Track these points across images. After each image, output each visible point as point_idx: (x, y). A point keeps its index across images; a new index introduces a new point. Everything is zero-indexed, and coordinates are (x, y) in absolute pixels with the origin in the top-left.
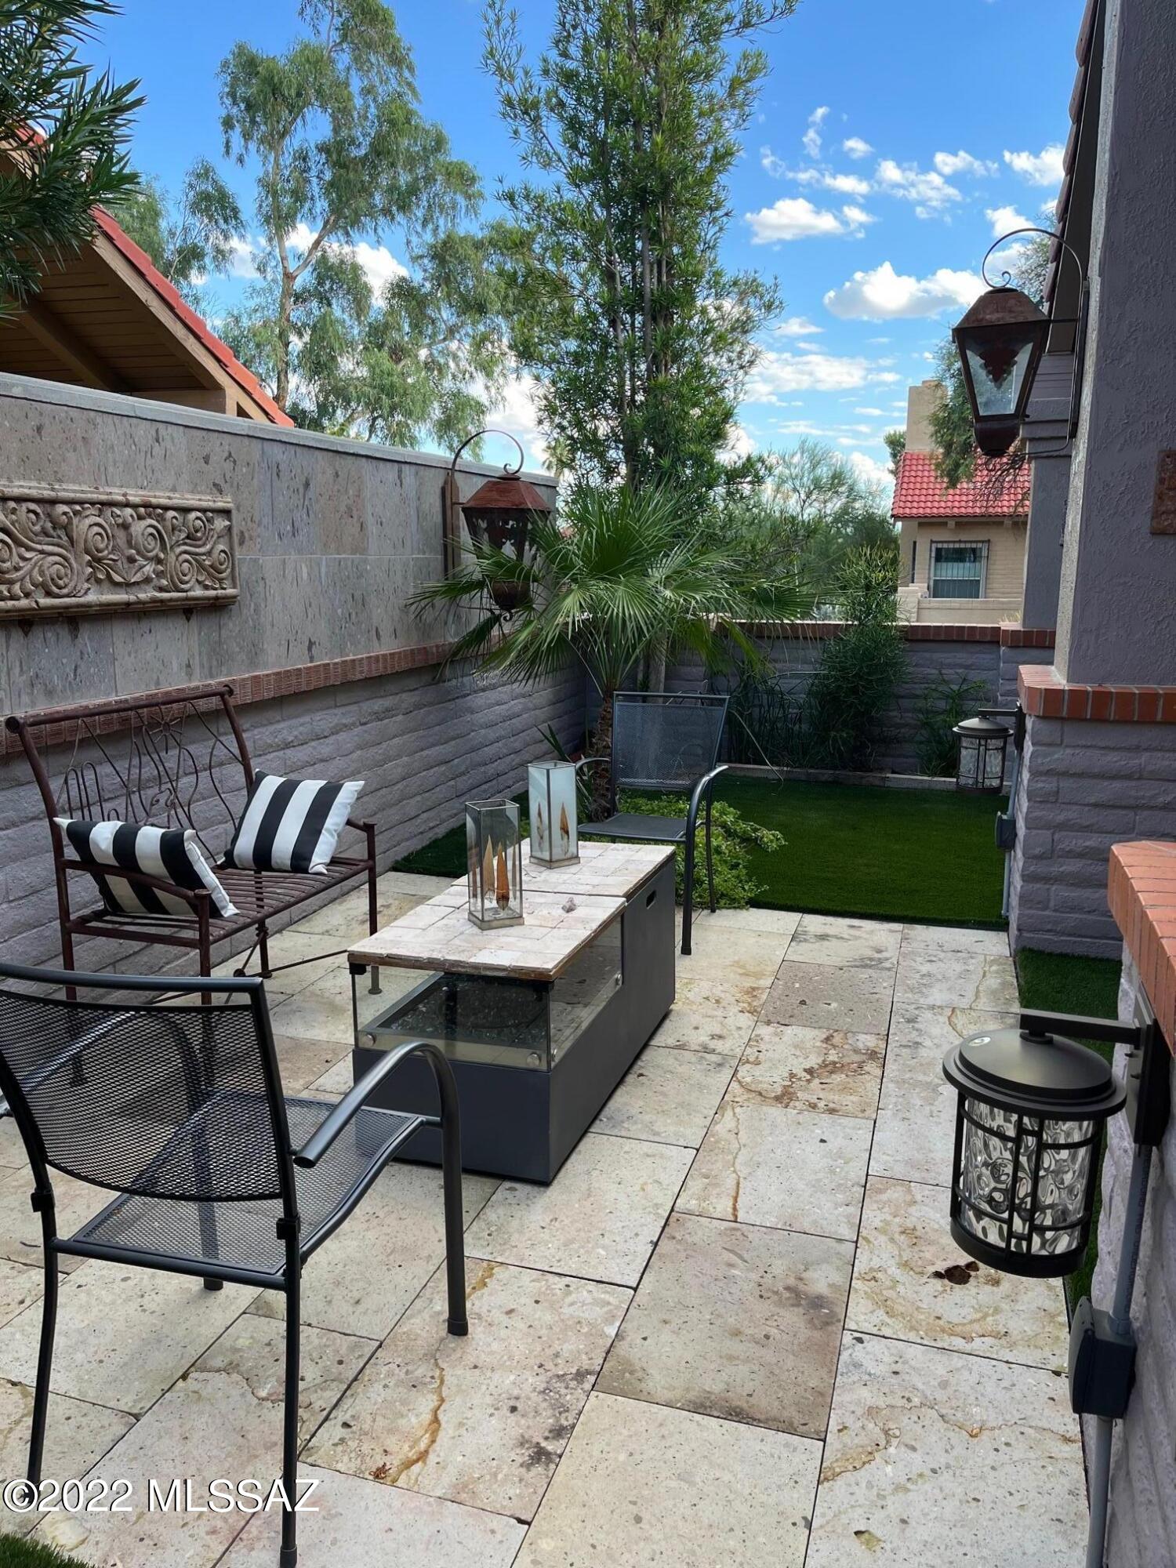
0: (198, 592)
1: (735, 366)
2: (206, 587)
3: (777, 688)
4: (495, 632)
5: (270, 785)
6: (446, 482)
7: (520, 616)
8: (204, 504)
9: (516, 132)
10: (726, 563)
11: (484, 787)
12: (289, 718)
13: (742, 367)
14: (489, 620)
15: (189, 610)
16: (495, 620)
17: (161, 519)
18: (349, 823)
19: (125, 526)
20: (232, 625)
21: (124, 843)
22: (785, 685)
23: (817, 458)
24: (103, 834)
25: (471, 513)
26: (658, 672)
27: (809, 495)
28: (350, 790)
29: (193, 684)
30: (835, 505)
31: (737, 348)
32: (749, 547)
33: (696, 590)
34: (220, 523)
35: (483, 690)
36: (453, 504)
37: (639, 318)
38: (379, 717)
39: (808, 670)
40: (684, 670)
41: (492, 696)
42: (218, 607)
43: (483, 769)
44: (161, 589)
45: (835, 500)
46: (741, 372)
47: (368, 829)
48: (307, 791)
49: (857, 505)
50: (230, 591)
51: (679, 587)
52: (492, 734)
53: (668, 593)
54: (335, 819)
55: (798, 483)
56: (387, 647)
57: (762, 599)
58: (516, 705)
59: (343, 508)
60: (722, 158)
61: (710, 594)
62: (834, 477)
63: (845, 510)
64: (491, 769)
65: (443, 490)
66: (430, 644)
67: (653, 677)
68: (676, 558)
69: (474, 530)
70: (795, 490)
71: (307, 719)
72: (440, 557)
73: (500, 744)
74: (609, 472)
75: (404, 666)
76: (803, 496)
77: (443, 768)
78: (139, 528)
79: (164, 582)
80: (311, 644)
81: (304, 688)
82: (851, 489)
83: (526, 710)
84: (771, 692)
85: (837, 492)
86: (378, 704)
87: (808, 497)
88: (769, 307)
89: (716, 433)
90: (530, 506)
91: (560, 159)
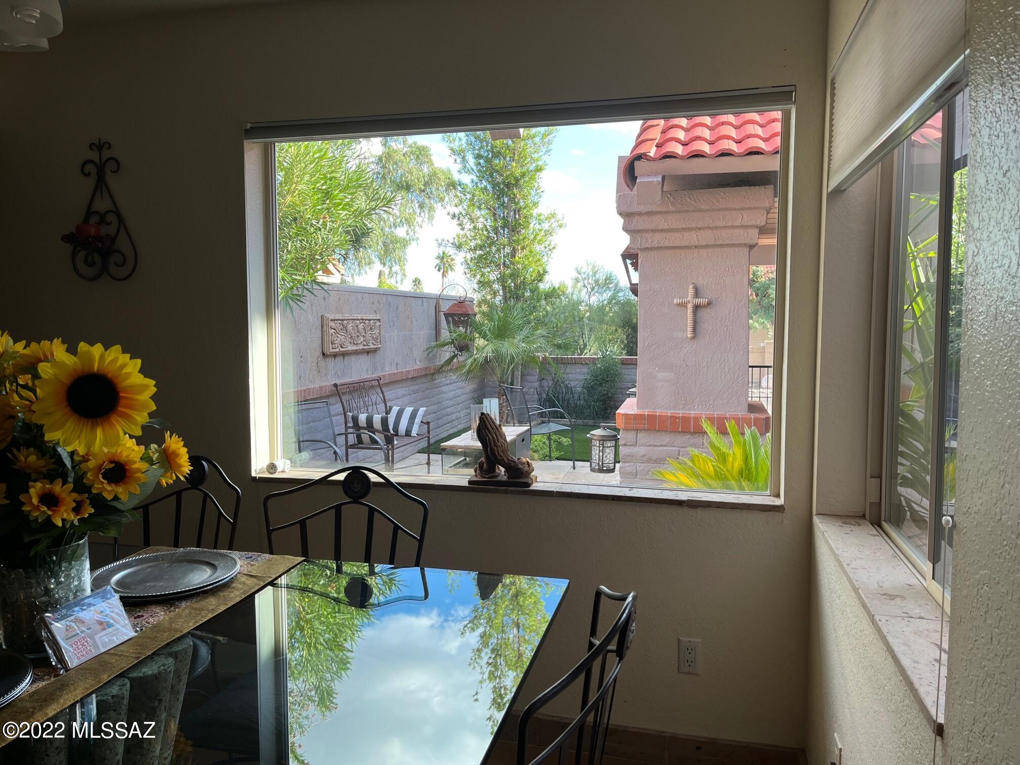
0: (372, 346)
1: (547, 249)
2: (374, 345)
3: (569, 385)
4: (455, 360)
5: (395, 410)
6: (436, 304)
7: (465, 354)
8: (375, 318)
9: (455, 161)
10: (544, 333)
11: (448, 425)
12: (390, 390)
13: (550, 250)
14: (453, 356)
15: (368, 352)
16: (455, 356)
17: (365, 323)
18: (421, 422)
19: (357, 326)
20: (378, 356)
21: (370, 421)
22: (573, 384)
23: (596, 269)
24: (363, 418)
25: (446, 315)
26: (517, 379)
27: (593, 289)
28: (422, 410)
29: (369, 377)
30: (607, 295)
31: (548, 243)
32: (555, 325)
33: (534, 343)
34: (378, 324)
35: (447, 385)
36: (439, 311)
37: (506, 230)
38: (415, 392)
39: (583, 377)
40: (529, 378)
41: (451, 387)
42: (375, 350)
43: (447, 417)
44: (364, 345)
45: (608, 292)
46: (550, 252)
47: (428, 423)
48: (409, 410)
49: (620, 294)
50: (380, 346)
51: (528, 342)
52: (450, 403)
53: (523, 345)
54: (418, 420)
55: (586, 282)
56: (418, 365)
57: (559, 347)
58: (459, 392)
59: (406, 316)
60: (539, 169)
61: (539, 344)
62: (606, 280)
63: (613, 297)
64: (450, 418)
65: (436, 307)
66: (432, 365)
67: (515, 380)
68: (526, 331)
69: (448, 322)
70: (585, 286)
71: (394, 391)
72: (434, 332)
73: (453, 408)
74: (495, 294)
75: (424, 373)
76: (589, 290)
77: (434, 415)
78: (361, 326)
79: (365, 343)
80: (397, 364)
81: (395, 380)
82: (616, 285)
83: (462, 394)
84: (567, 387)
85: (608, 287)
86: (414, 388)
87: (592, 291)
88: (560, 226)
89: (540, 277)
90: (470, 313)
91: (473, 170)
